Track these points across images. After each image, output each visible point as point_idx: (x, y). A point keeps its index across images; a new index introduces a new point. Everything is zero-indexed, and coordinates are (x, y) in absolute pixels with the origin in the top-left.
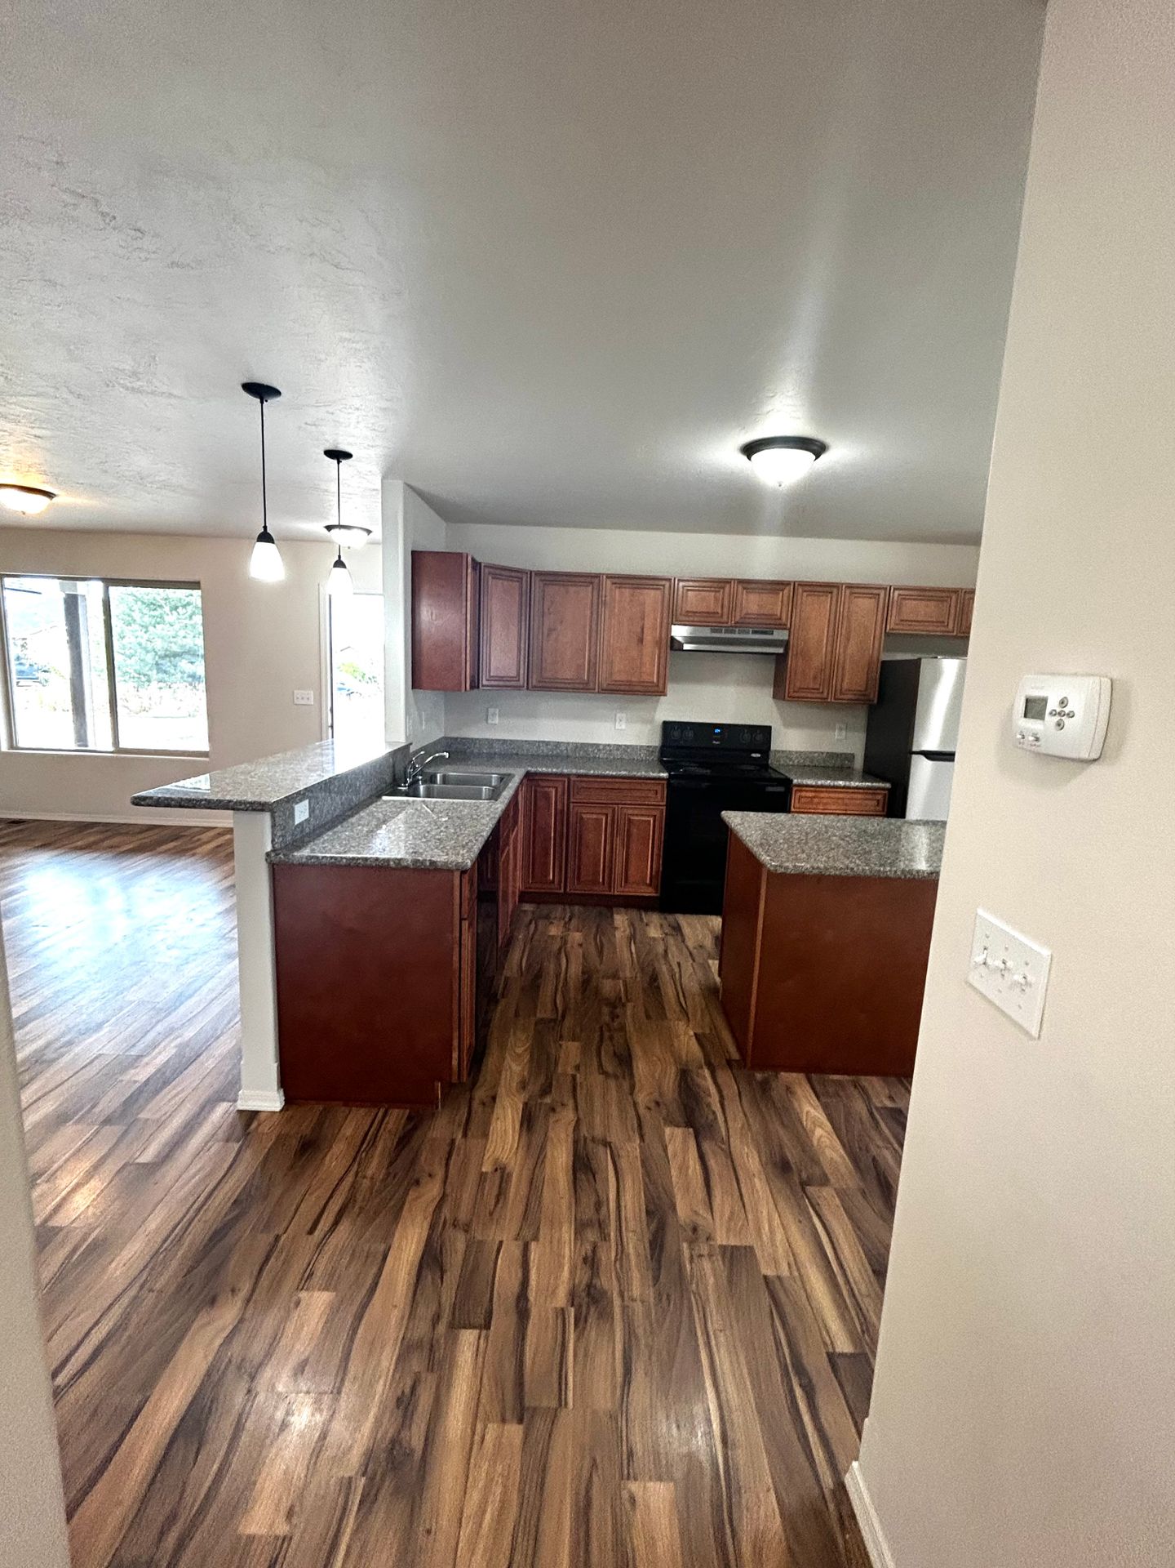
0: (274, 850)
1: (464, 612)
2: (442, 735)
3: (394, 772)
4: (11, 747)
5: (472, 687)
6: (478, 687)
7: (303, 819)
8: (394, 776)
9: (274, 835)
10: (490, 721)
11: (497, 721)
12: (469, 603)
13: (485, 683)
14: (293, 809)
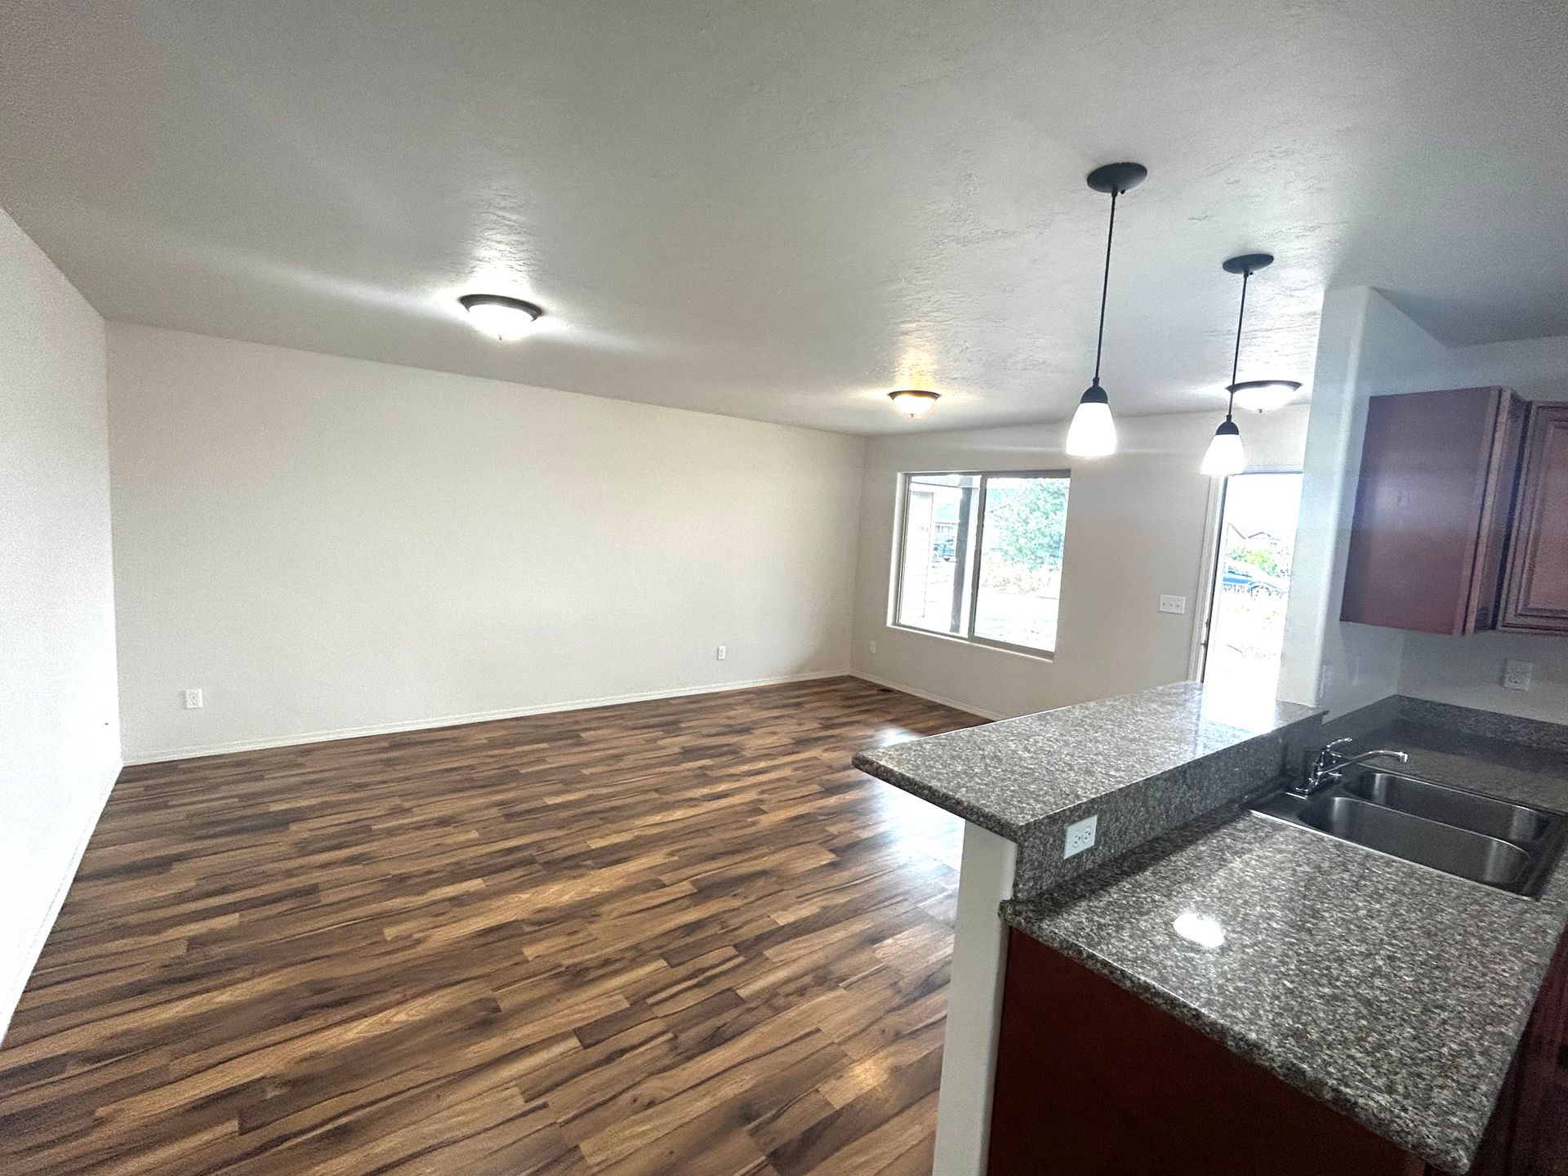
0: (1014, 901)
1: (1479, 490)
2: (1392, 691)
3: (1284, 758)
4: (895, 623)
5: (1481, 626)
6: (1493, 627)
7: (1082, 847)
8: (1284, 766)
9: (1018, 875)
10: (1507, 684)
11: (1527, 684)
12: (1493, 478)
13: (1511, 618)
14: (1064, 834)
